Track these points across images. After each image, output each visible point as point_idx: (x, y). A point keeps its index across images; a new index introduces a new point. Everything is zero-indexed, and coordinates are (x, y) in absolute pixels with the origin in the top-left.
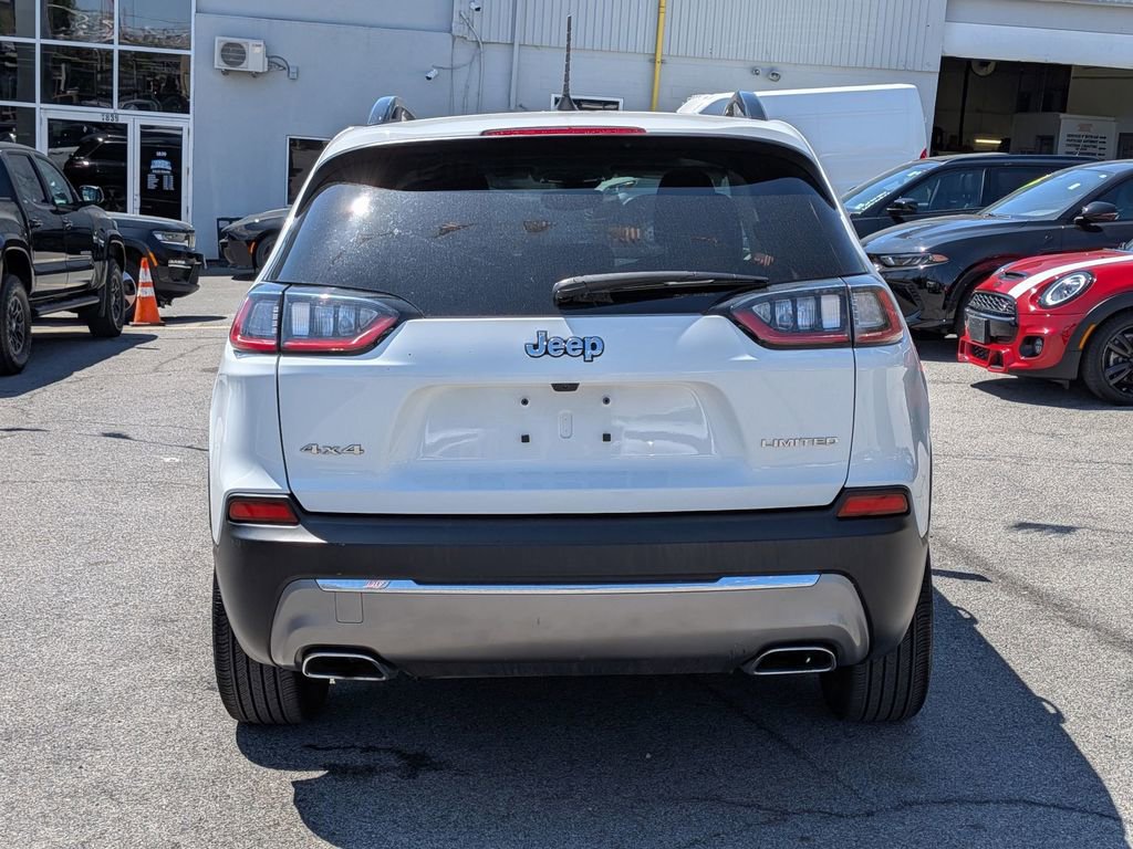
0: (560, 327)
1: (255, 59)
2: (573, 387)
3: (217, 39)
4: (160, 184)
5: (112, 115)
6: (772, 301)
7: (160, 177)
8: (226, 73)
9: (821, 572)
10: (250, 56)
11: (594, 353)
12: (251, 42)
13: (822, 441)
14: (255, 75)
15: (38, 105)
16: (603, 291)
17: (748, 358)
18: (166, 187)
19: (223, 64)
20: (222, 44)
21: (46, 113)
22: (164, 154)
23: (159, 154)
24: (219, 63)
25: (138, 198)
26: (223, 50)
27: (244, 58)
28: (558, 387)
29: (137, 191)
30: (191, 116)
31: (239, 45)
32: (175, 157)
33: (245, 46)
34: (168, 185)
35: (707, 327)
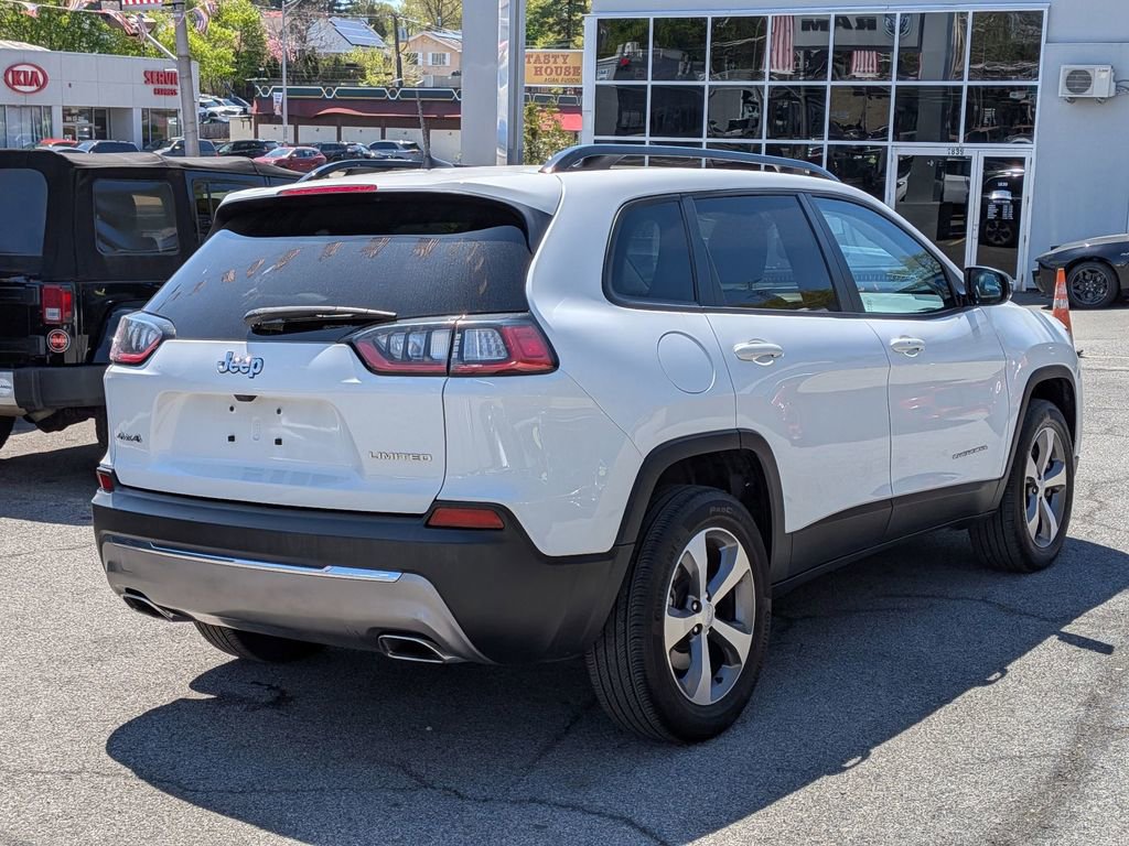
0: (241, 350)
1: (1102, 84)
2: (251, 398)
3: (1062, 68)
4: (999, 214)
5: (958, 149)
6: (408, 332)
7: (1000, 207)
8: (1071, 100)
9: (403, 571)
10: (1095, 83)
11: (256, 371)
12: (1097, 68)
13: (417, 457)
14: (1101, 101)
15: (890, 143)
16: (277, 321)
17: (355, 381)
18: (1005, 216)
19: (1067, 91)
20: (1067, 72)
21: (896, 150)
22: (1006, 184)
23: (1000, 184)
24: (1063, 91)
25: (977, 228)
26: (1068, 78)
27: (1089, 85)
28: (240, 398)
29: (977, 222)
30: (1034, 146)
31: (1085, 72)
32: (1016, 186)
33: (1091, 72)
34: (1008, 214)
35: (334, 354)
